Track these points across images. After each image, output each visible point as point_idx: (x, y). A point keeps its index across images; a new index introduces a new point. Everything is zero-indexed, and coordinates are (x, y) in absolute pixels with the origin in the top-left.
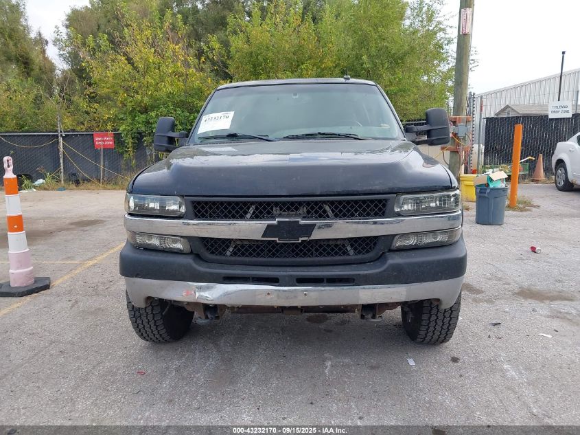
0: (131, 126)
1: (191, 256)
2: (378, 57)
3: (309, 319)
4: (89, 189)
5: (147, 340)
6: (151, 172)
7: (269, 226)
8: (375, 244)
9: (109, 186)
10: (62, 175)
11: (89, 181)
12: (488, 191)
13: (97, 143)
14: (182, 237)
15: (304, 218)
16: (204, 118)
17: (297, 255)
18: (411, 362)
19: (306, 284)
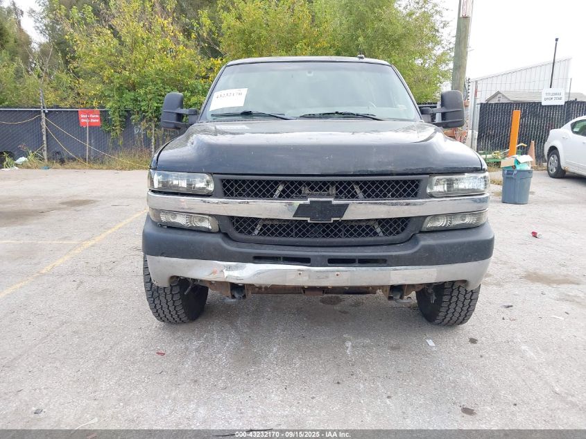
0: (119, 104)
1: (219, 235)
2: (374, 38)
3: (323, 301)
4: (75, 169)
5: (163, 321)
6: (174, 148)
7: (300, 206)
8: (406, 226)
9: (96, 166)
10: (45, 154)
11: (74, 159)
12: (515, 172)
13: (83, 120)
14: (210, 215)
15: (337, 197)
16: (216, 94)
17: (328, 235)
18: (431, 343)
19: (338, 265)
